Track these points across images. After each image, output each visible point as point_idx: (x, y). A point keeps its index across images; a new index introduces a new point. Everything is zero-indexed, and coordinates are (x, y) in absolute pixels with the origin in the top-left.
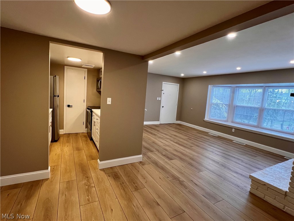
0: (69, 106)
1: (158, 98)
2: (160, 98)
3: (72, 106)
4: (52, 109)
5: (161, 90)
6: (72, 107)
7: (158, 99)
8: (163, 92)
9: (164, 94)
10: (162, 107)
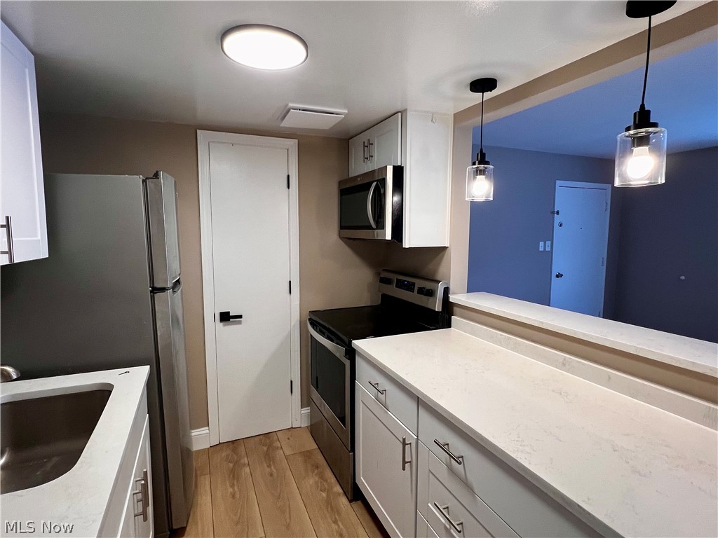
0: (225, 317)
1: (542, 244)
2: (548, 243)
3: (240, 317)
4: (149, 366)
5: (553, 212)
6: (240, 323)
7: (541, 249)
8: (557, 219)
9: (561, 225)
10: (557, 276)
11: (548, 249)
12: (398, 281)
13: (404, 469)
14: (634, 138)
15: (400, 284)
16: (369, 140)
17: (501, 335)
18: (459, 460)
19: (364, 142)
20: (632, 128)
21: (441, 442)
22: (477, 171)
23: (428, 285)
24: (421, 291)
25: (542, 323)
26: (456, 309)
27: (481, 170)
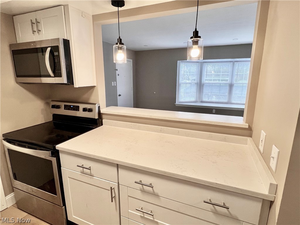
1: (113, 83)
5: (116, 70)
7: (113, 85)
8: (117, 72)
9: (118, 75)
10: (119, 96)
11: (115, 85)
12: (65, 106)
13: (112, 201)
14: (194, 41)
15: (67, 108)
16: (36, 19)
17: (131, 124)
18: (151, 186)
19: (31, 20)
20: (194, 38)
21: (138, 181)
22: (118, 48)
23: (88, 106)
24: (85, 110)
25: (151, 116)
26: (103, 116)
27: (120, 48)
